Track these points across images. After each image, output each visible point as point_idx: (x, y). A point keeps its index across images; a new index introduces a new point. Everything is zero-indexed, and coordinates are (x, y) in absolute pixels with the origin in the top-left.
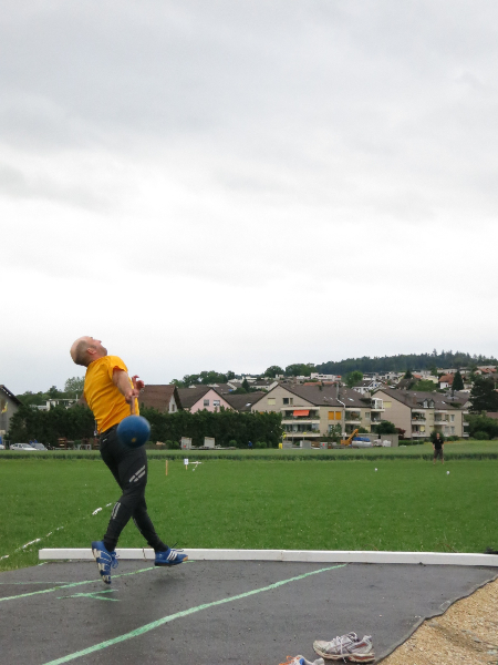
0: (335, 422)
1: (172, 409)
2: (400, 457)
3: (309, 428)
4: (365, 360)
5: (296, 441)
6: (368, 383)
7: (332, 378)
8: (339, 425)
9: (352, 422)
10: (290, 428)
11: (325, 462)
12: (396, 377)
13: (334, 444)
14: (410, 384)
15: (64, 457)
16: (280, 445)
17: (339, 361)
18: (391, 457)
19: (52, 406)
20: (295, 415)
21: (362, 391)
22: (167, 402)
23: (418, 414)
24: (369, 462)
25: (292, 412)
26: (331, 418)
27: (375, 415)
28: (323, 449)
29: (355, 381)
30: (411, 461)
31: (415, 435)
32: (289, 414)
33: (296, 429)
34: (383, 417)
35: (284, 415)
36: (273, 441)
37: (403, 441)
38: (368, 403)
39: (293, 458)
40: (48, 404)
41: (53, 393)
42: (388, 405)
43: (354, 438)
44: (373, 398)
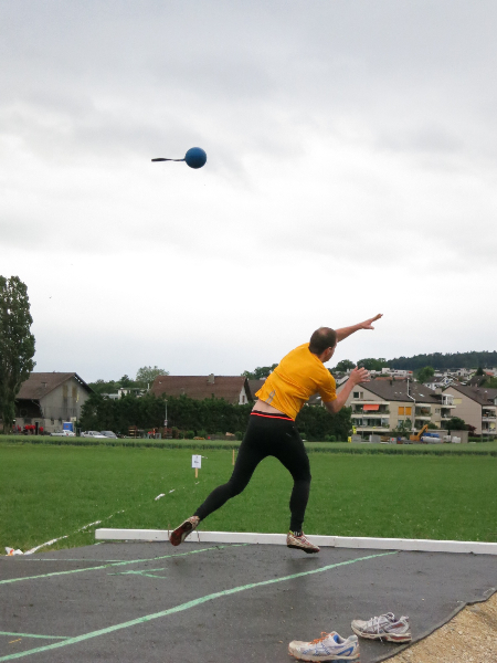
0: (404, 418)
1: (242, 400)
2: (469, 453)
3: (378, 422)
4: (438, 355)
5: (366, 435)
6: (439, 380)
7: (403, 373)
8: (408, 421)
9: (422, 418)
10: (359, 422)
11: (392, 456)
12: (468, 374)
13: (403, 439)
14: (481, 381)
15: (133, 445)
16: (350, 438)
17: (411, 356)
18: (460, 453)
19: (123, 394)
20: (365, 409)
21: (433, 387)
22: (238, 392)
23: (489, 411)
24: (437, 457)
25: (362, 406)
26: (399, 414)
27: (444, 411)
28: (392, 443)
29: (426, 376)
30: (479, 458)
31: (485, 432)
32: (359, 408)
33: (365, 423)
34: (452, 413)
35: (354, 409)
36: (343, 435)
37: (473, 437)
38: (438, 398)
39: (359, 451)
40: (120, 392)
41: (125, 382)
42: (459, 402)
43: (424, 434)
44: (444, 394)
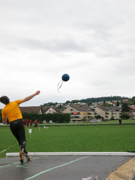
1: (41, 113)
2: (103, 125)
3: (78, 117)
4: (93, 98)
5: (74, 121)
6: (93, 105)
7: (83, 104)
8: (86, 116)
9: (89, 115)
10: (72, 117)
11: (82, 126)
12: (101, 103)
13: (85, 121)
14: (105, 105)
16: (70, 122)
17: (86, 99)
18: (101, 125)
20: (74, 114)
21: (92, 107)
22: (39, 111)
23: (107, 113)
24: (94, 126)
25: (73, 113)
26: (83, 115)
27: (95, 113)
28: (82, 123)
29: (90, 104)
30: (105, 126)
31: (107, 119)
32: (72, 114)
33: (74, 118)
34: (98, 114)
35: (71, 114)
36: (68, 121)
37: (103, 120)
38: (93, 110)
39: (73, 126)
42: (99, 111)
43: (90, 120)
44: (95, 109)
